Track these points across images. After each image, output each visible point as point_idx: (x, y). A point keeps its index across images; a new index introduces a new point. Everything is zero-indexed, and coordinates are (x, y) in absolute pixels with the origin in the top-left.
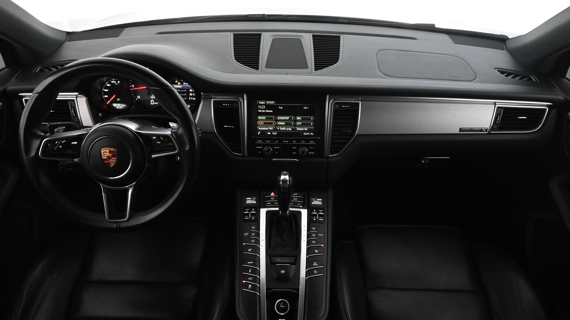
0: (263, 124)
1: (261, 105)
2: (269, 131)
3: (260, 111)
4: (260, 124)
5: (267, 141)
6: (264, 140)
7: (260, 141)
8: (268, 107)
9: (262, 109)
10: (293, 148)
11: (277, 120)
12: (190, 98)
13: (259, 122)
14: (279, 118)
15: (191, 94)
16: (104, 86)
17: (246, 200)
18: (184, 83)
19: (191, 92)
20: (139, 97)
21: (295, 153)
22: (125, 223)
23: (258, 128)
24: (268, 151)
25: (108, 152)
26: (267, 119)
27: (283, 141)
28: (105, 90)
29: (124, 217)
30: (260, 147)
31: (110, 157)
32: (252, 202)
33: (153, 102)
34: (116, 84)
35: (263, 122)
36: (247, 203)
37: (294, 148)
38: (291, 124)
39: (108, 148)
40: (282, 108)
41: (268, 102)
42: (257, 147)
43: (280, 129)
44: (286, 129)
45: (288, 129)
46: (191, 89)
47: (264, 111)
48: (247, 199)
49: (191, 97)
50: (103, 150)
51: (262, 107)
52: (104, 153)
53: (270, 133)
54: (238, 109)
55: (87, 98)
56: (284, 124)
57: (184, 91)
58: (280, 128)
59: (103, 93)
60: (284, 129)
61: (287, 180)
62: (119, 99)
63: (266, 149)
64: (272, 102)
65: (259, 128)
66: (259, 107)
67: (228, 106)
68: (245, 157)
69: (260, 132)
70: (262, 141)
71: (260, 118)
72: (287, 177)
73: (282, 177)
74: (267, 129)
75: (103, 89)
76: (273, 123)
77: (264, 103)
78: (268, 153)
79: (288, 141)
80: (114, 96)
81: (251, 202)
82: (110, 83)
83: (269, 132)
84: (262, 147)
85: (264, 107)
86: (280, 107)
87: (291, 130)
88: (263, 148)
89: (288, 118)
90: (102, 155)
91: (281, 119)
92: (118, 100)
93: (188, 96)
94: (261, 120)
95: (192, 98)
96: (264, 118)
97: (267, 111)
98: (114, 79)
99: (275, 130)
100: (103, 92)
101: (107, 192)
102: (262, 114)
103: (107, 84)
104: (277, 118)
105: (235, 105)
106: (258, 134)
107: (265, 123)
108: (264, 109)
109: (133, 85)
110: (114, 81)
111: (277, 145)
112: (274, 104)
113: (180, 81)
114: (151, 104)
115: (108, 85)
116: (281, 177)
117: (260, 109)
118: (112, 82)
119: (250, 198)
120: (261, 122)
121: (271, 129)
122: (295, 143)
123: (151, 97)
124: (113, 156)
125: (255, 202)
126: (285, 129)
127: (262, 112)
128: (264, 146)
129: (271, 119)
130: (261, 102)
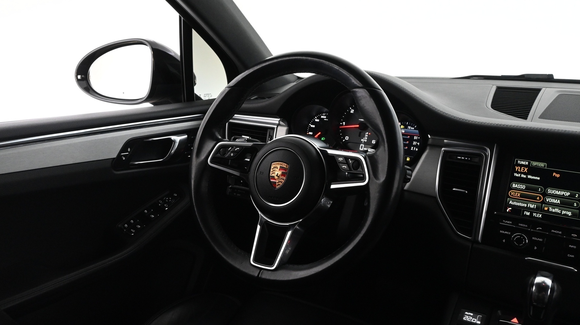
0: (518, 197)
1: (522, 166)
2: (528, 209)
3: (517, 175)
4: (513, 196)
5: (522, 225)
6: (516, 221)
7: (508, 222)
8: (532, 170)
9: (521, 173)
10: (570, 246)
11: (545, 195)
12: (412, 148)
13: (513, 192)
14: (550, 191)
15: (415, 143)
16: (312, 121)
17: (463, 315)
18: (409, 127)
19: (415, 140)
20: (347, 138)
21: (573, 256)
22: (270, 272)
23: (509, 202)
24: (519, 241)
25: (279, 168)
26: (527, 189)
27: (552, 231)
28: (312, 126)
29: (272, 264)
30: (506, 232)
31: (279, 175)
32: (474, 320)
33: (363, 147)
34: (326, 120)
35: (519, 193)
36: (464, 319)
37: (572, 247)
38: (573, 205)
39: (280, 163)
40: (558, 176)
41: (535, 164)
42: (501, 231)
43: (548, 209)
44: (561, 212)
45: (564, 212)
46: (416, 136)
47: (525, 176)
48: (466, 313)
49: (414, 146)
50: (274, 164)
51: (522, 169)
52: (274, 169)
53: (528, 214)
54: (479, 168)
55: (288, 128)
56: (559, 202)
57: (407, 137)
58: (550, 208)
59: (308, 129)
60: (557, 210)
61: (547, 287)
62: (324, 139)
63: (516, 235)
64: (542, 165)
65: (511, 202)
66: (517, 169)
67: (464, 159)
68: (477, 242)
69: (511, 209)
70: (511, 222)
71: (514, 186)
72: (549, 282)
73: (539, 279)
74: (525, 205)
75: (310, 125)
76: (538, 198)
77: (527, 163)
78: (519, 245)
79: (560, 233)
80: (320, 133)
81: (471, 320)
82: (319, 118)
83: (526, 211)
84: (510, 233)
85: (526, 170)
86: (554, 174)
87: (570, 215)
88: (512, 234)
89: (568, 194)
90: (271, 170)
91: (553, 194)
92: (322, 139)
93: (411, 145)
94: (516, 189)
95: (415, 148)
96: (523, 187)
97: (529, 177)
98: (325, 114)
99: (539, 209)
100: (309, 127)
101: (265, 225)
102: (520, 180)
103: (315, 119)
104: (547, 191)
105: (477, 160)
106: (508, 211)
107: (521, 196)
108: (524, 174)
109: (344, 123)
110: (324, 116)
111: (538, 235)
112: (545, 166)
113: (404, 123)
114: (360, 149)
115: (317, 120)
116: (535, 278)
117: (518, 173)
118: (322, 117)
119: (472, 314)
120: (515, 192)
121: (532, 206)
122: (575, 237)
123: (362, 140)
124: (283, 174)
125: (479, 322)
126: (559, 211)
127: (520, 177)
128: (513, 231)
129: (536, 190)
130: (521, 161)
